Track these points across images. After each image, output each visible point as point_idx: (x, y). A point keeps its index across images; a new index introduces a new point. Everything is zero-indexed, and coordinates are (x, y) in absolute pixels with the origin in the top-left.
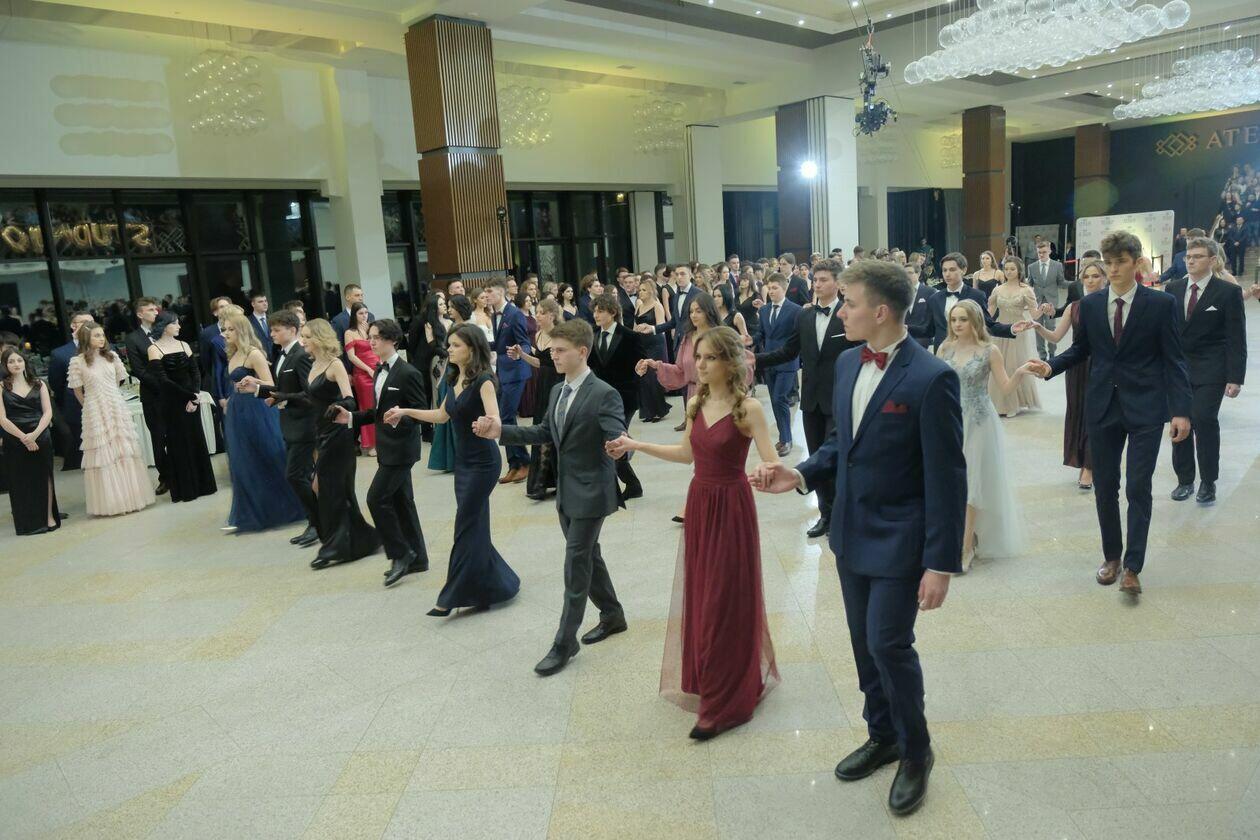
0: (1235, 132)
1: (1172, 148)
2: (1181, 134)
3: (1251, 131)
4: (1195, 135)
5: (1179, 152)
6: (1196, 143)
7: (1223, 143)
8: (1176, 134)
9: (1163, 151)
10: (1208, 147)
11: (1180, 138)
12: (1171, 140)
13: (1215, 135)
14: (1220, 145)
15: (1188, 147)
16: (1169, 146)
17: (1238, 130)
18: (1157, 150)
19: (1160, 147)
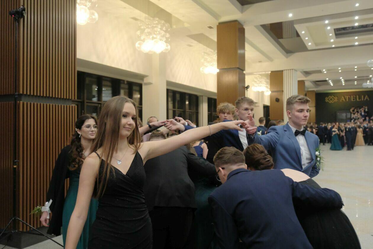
1: (330, 100)
2: (332, 96)
3: (353, 97)
4: (337, 97)
6: (338, 99)
7: (345, 99)
8: (331, 96)
10: (341, 101)
11: (333, 97)
12: (330, 98)
13: (343, 97)
15: (335, 100)
16: (329, 99)
17: (349, 97)
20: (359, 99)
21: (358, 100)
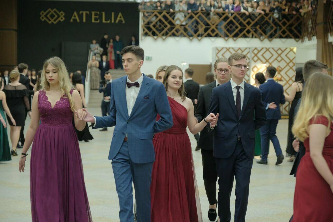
0: (86, 14)
1: (50, 18)
2: (55, 9)
3: (96, 15)
4: (64, 12)
5: (55, 21)
6: (65, 16)
7: (80, 19)
8: (52, 9)
9: (45, 18)
12: (50, 12)
13: (75, 13)
14: (78, 20)
15: (60, 19)
16: (48, 16)
18: (41, 18)
19: (43, 16)
20: (106, 20)
21: (104, 21)
